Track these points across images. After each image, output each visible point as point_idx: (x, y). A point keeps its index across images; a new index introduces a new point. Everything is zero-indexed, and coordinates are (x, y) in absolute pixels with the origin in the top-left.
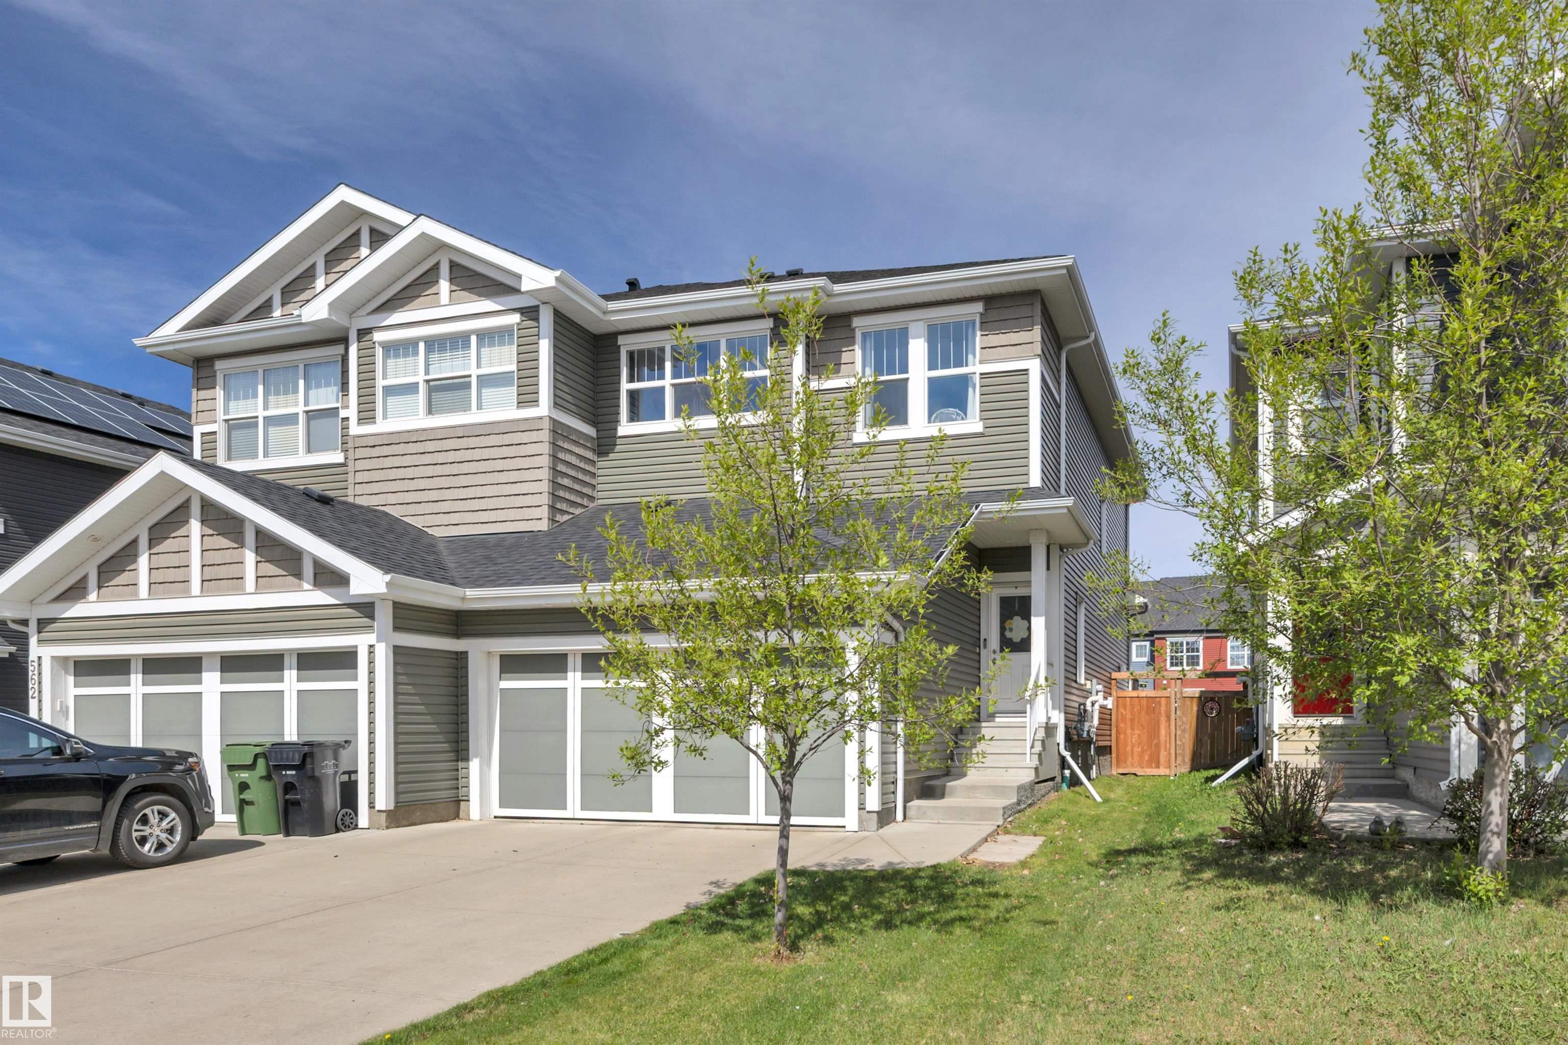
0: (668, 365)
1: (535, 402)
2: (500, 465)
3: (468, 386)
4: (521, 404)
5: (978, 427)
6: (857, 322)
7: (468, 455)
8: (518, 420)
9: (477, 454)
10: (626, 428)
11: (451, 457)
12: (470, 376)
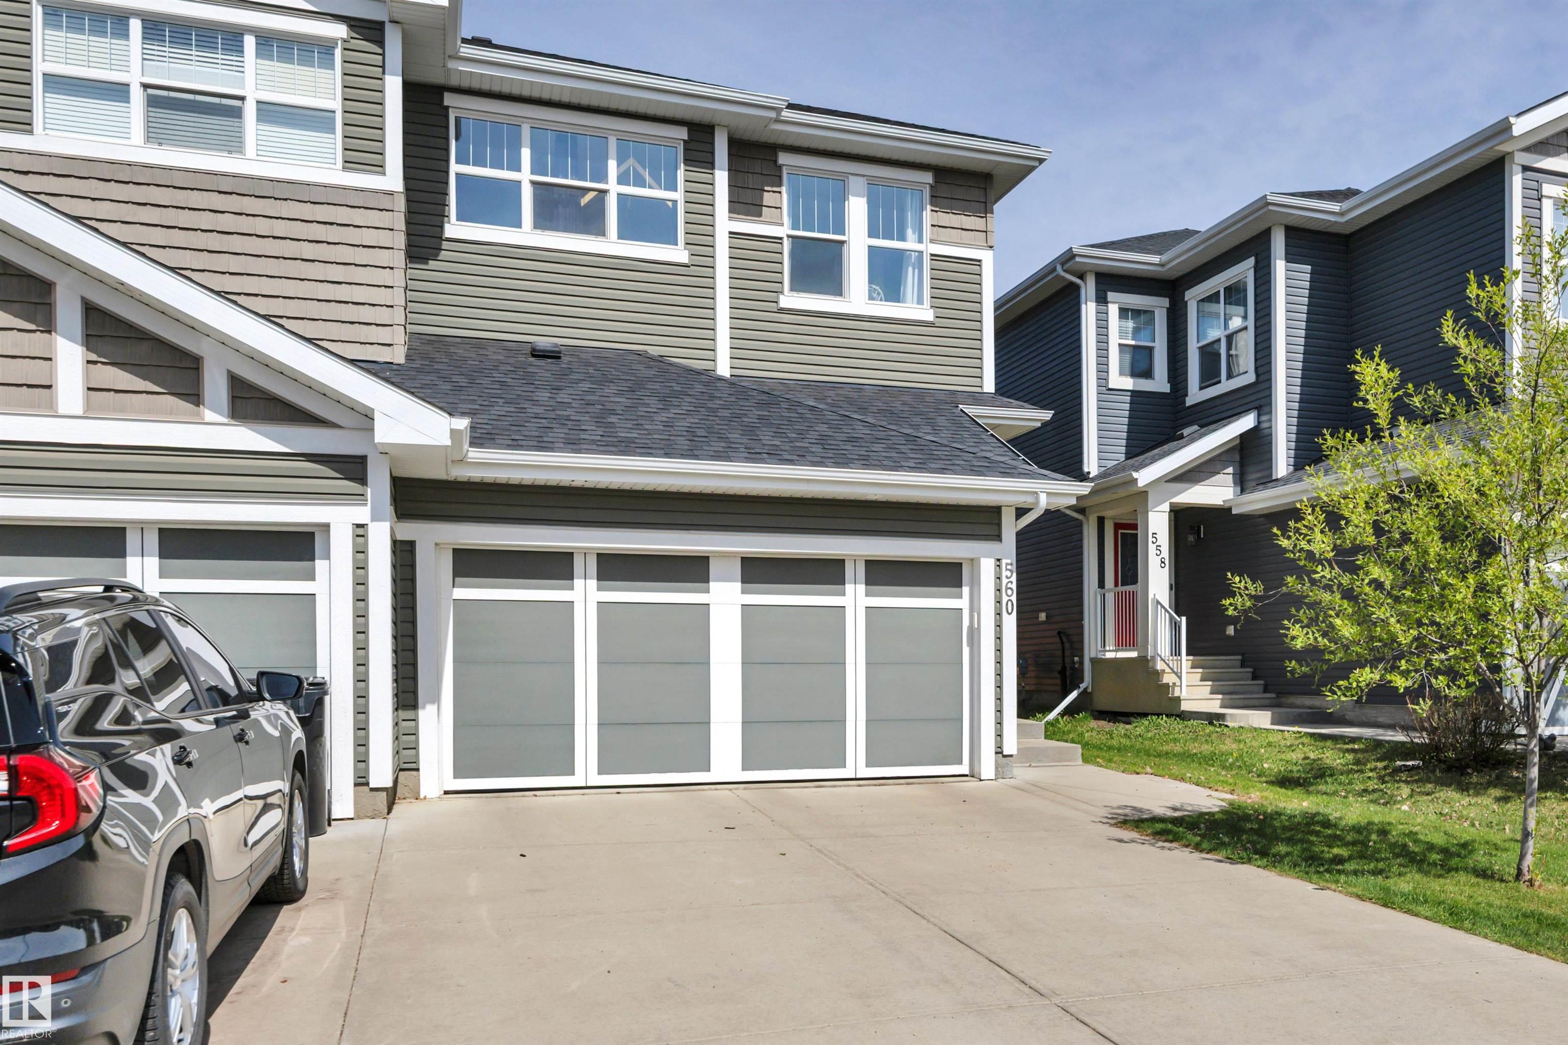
0: (526, 154)
1: (379, 168)
2: (308, 250)
3: (237, 113)
4: (349, 164)
5: (927, 315)
6: (784, 159)
7: (244, 224)
8: (345, 188)
9: (261, 226)
10: (454, 229)
11: (206, 220)
12: (242, 99)
